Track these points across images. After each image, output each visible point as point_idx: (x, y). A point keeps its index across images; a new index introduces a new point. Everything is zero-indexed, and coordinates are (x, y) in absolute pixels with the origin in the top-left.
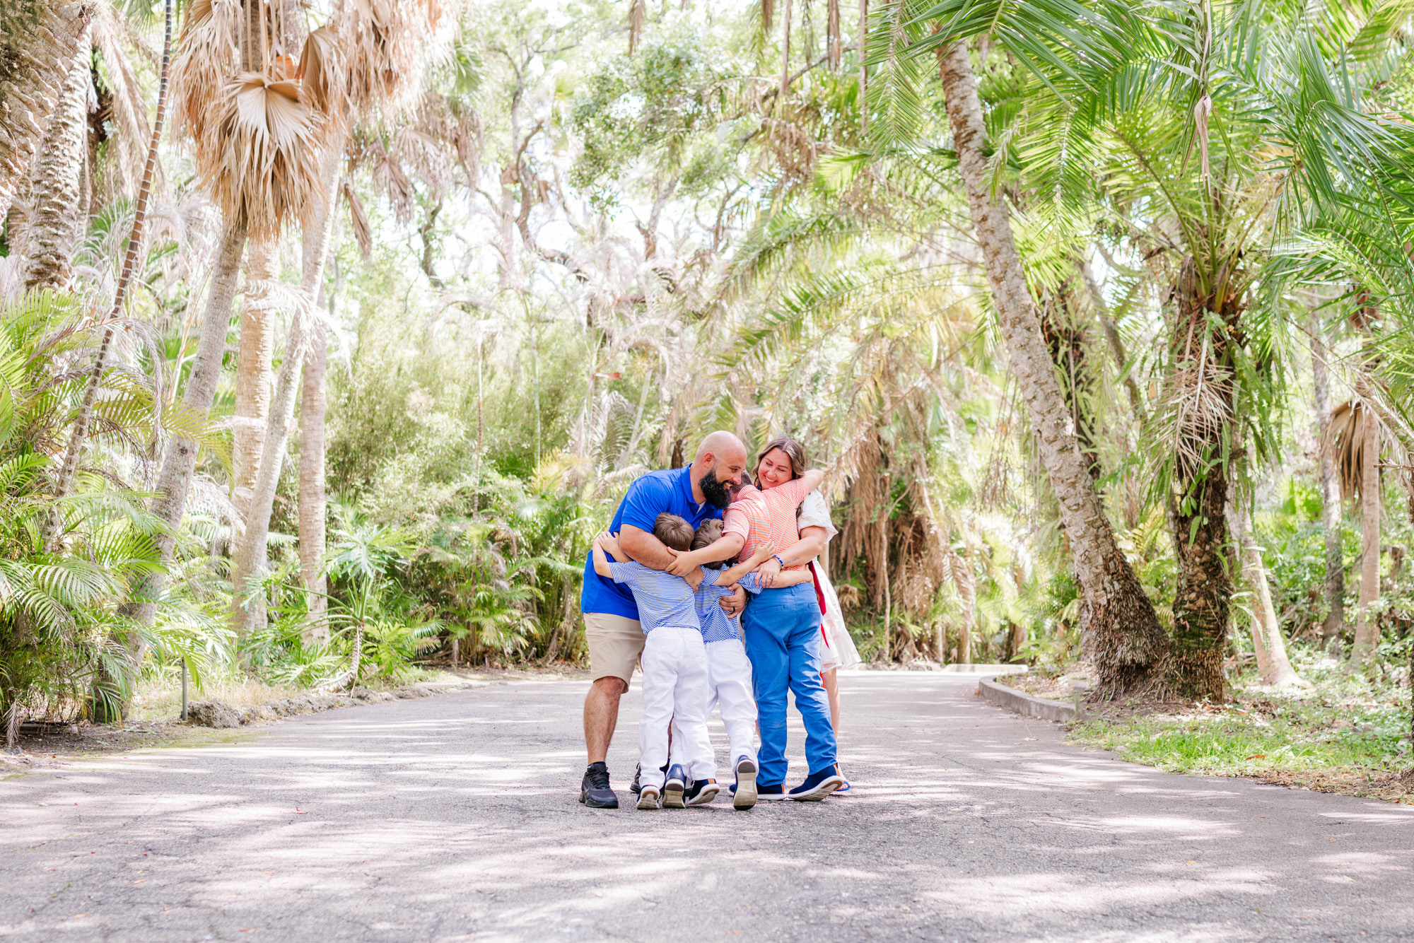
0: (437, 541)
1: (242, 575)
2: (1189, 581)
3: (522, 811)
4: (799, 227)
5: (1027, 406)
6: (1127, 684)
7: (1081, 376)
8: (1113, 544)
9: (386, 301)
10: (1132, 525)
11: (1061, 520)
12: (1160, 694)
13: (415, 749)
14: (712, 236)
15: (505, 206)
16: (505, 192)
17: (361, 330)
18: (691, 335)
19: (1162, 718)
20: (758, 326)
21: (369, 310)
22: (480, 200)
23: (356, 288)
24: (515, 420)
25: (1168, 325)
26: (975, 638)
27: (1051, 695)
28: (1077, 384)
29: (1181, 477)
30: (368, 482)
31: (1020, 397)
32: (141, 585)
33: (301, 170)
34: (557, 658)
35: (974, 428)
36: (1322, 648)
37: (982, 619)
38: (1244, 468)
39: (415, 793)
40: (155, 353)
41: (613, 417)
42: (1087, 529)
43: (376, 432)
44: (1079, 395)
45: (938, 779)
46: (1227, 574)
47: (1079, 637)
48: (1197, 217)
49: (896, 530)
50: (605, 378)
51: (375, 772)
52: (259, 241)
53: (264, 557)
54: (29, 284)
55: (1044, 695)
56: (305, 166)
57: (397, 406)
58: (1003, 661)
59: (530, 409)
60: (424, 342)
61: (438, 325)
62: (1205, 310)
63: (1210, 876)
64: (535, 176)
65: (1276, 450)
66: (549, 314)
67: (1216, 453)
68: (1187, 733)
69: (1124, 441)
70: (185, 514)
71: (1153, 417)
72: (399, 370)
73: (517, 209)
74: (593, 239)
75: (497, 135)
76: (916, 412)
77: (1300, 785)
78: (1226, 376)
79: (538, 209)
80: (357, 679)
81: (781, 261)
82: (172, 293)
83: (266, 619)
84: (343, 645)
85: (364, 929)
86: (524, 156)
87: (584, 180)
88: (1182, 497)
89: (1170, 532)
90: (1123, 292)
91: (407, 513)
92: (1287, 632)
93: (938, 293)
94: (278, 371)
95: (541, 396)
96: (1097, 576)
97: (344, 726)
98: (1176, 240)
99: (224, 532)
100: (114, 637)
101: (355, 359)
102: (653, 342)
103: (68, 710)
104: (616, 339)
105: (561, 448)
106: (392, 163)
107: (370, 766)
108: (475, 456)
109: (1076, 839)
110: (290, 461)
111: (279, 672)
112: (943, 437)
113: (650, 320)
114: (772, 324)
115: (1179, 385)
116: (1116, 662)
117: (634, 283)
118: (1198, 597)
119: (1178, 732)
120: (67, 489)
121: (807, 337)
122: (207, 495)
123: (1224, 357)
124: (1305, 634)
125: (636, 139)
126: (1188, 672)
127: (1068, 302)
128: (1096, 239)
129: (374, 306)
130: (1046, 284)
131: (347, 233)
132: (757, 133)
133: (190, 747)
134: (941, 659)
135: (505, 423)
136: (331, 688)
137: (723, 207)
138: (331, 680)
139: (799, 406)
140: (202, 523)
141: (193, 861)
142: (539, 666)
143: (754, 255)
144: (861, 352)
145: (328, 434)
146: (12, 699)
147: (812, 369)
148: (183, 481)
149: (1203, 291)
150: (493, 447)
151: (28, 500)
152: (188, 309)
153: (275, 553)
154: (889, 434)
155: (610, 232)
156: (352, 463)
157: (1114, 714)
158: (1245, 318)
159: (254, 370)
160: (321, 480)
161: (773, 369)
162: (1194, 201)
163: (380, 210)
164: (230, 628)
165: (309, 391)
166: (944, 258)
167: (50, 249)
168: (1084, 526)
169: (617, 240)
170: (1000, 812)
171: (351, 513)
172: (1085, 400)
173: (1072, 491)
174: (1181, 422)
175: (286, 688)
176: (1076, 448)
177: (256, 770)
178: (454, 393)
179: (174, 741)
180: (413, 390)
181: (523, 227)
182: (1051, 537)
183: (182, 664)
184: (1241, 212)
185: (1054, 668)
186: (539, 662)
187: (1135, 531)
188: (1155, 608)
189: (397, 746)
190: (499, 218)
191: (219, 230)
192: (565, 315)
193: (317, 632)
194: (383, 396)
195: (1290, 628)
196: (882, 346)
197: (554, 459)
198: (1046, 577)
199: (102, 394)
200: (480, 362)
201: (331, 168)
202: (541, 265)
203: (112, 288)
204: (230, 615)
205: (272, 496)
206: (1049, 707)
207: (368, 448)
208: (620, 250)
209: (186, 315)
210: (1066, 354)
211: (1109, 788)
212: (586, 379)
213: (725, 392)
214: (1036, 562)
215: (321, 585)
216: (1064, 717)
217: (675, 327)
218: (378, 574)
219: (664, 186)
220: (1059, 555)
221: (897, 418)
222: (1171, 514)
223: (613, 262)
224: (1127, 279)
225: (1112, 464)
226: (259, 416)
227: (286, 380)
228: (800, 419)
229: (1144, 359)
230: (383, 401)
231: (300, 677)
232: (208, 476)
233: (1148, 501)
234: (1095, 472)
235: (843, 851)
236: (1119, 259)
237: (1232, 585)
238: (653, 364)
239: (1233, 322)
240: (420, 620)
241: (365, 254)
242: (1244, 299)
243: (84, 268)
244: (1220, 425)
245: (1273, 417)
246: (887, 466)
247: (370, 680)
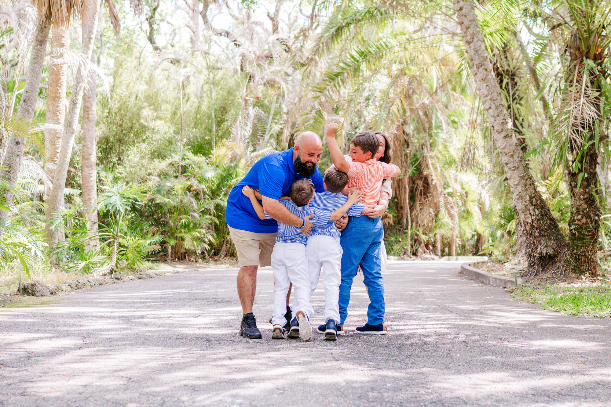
0: (159, 191)
1: (50, 212)
2: (577, 209)
3: (208, 340)
4: (358, 14)
5: (486, 113)
6: (544, 267)
7: (516, 96)
8: (535, 189)
9: (129, 59)
10: (545, 178)
11: (505, 176)
12: (562, 271)
13: (148, 307)
14: (310, 20)
15: (194, 5)
17: (115, 75)
18: (298, 75)
19: (563, 285)
20: (336, 70)
21: (119, 64)
23: (112, 52)
24: (201, 124)
25: (563, 67)
26: (458, 242)
27: (501, 273)
28: (513, 100)
29: (572, 151)
30: (120, 159)
31: (482, 108)
34: (226, 256)
35: (456, 125)
37: (462, 232)
38: (607, 145)
39: (149, 331)
41: (256, 121)
42: (520, 181)
43: (124, 132)
44: (515, 106)
45: (439, 320)
46: (598, 205)
47: (516, 241)
48: (579, 6)
49: (414, 182)
50: (251, 100)
51: (126, 320)
52: (58, 26)
53: (63, 201)
55: (497, 273)
57: (135, 117)
58: (474, 255)
59: (209, 118)
60: (150, 81)
61: (158, 71)
62: (584, 58)
63: (591, 372)
66: (219, 65)
67: (591, 138)
68: (577, 293)
69: (540, 132)
70: (19, 178)
71: (556, 118)
72: (137, 97)
73: (201, 6)
74: (243, 23)
76: (424, 117)
78: (597, 94)
79: (212, 6)
80: (115, 268)
81: (348, 33)
82: (10, 56)
83: (64, 236)
84: (107, 250)
88: (573, 162)
89: (566, 181)
90: (538, 49)
91: (142, 176)
93: (436, 51)
94: (70, 98)
95: (216, 110)
96: (526, 206)
97: (108, 295)
98: (568, 19)
99: (40, 188)
101: (112, 91)
102: (278, 79)
104: (257, 78)
105: (227, 139)
107: (123, 317)
108: (179, 144)
109: (516, 352)
110: (77, 148)
111: (72, 265)
112: (439, 131)
113: (276, 67)
114: (343, 69)
115: (570, 100)
116: (537, 254)
117: (266, 47)
118: (582, 218)
119: (572, 292)
121: (363, 76)
122: (31, 168)
123: (596, 84)
126: (577, 259)
127: (508, 55)
128: (523, 19)
129: (122, 62)
130: (496, 44)
131: (107, 21)
133: (23, 307)
134: (440, 254)
135: (196, 125)
136: (101, 274)
137: (315, 4)
138: (101, 269)
139: (359, 114)
140: (29, 183)
141: (26, 370)
142: (216, 260)
143: (333, 30)
144: (393, 84)
145: (98, 132)
147: (366, 94)
148: (17, 159)
149: (583, 47)
150: (189, 139)
152: (19, 65)
153: (69, 199)
154: (410, 129)
155: (253, 19)
156: (111, 148)
157: (536, 283)
158: (607, 62)
159: (56, 98)
160: (94, 158)
161: (344, 93)
163: (125, 8)
164: (44, 241)
165: (86, 109)
166: (439, 31)
168: (518, 179)
169: (256, 23)
170: (474, 338)
171: (110, 176)
172: (518, 109)
173: (511, 159)
174: (572, 120)
175: (76, 274)
176: (514, 135)
177: (60, 320)
178: (167, 109)
179: (15, 304)
180: (144, 108)
181: (204, 17)
182: (500, 185)
184: (604, 3)
185: (503, 258)
186: (216, 258)
187: (547, 181)
188: (559, 224)
189: (138, 305)
190: (191, 12)
191: (36, 20)
192: (228, 65)
193: (92, 243)
194: (128, 111)
196: (405, 80)
197: (223, 145)
198: (497, 207)
200: (181, 92)
202: (215, 38)
204: (44, 234)
205: (67, 167)
206: (500, 279)
207: (120, 140)
208: (258, 29)
209: (18, 68)
210: (507, 84)
211: (533, 325)
212: (240, 100)
213: (317, 107)
214: (492, 199)
215: (94, 217)
216: (509, 285)
217: (290, 71)
218: (126, 210)
220: (504, 195)
221: (414, 120)
222: (567, 171)
223: (255, 36)
224: (541, 41)
225: (533, 144)
226: (59, 123)
227: (74, 103)
228: (359, 121)
229: (551, 86)
230: (128, 114)
231: (83, 268)
232: (31, 157)
233: (554, 165)
234: (524, 149)
235: (387, 361)
236: (536, 30)
237: (601, 211)
238: (277, 92)
239: (600, 64)
240: (150, 236)
241: (117, 33)
242: (606, 52)
244: (594, 122)
246: (408, 147)
247: (122, 269)
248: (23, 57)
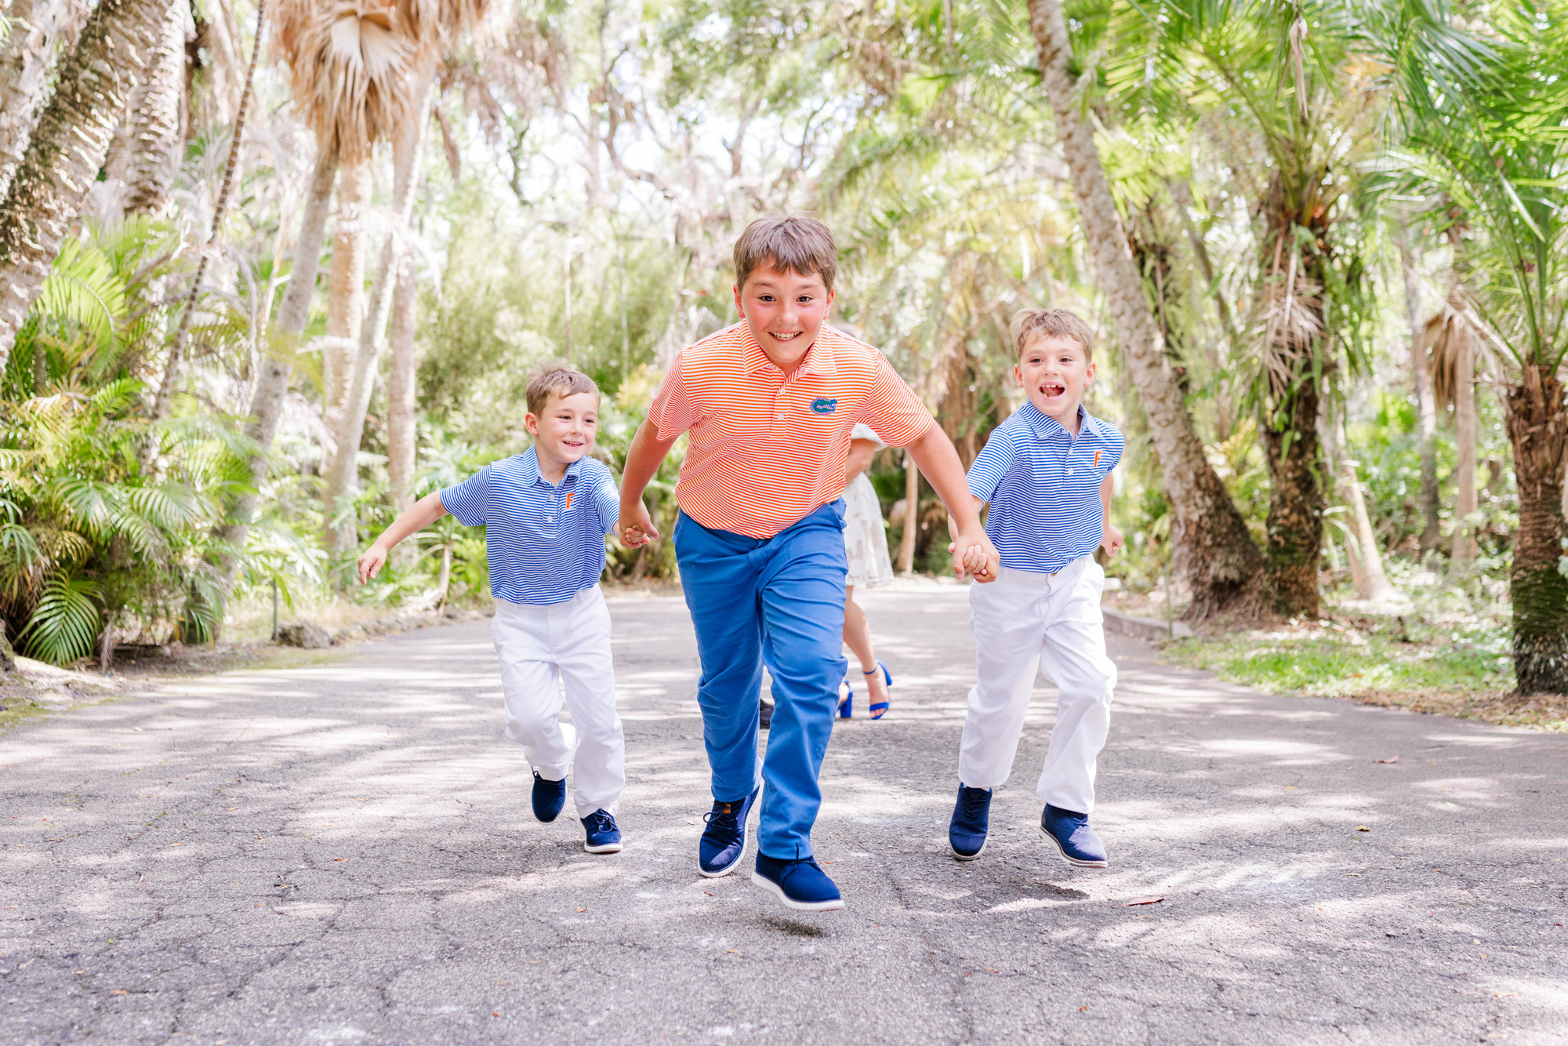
1: (332, 495)
2: (1282, 496)
4: (886, 146)
5: (1115, 321)
6: (1221, 601)
7: (1169, 290)
8: (1204, 459)
9: (475, 221)
10: (1222, 438)
11: (1151, 435)
12: (1254, 611)
14: (798, 153)
15: (593, 127)
16: (593, 113)
17: (452, 249)
19: (1256, 634)
21: (458, 231)
22: (569, 120)
23: (444, 209)
24: (603, 338)
25: (1256, 239)
27: (1142, 611)
28: (1165, 298)
29: (1272, 392)
30: (456, 400)
31: (1108, 312)
32: (234, 508)
33: (394, 97)
36: (1419, 562)
38: (1336, 382)
40: (250, 278)
42: (1177, 445)
43: (464, 351)
44: (1168, 309)
46: (1320, 489)
47: (1171, 552)
48: (1283, 132)
50: (692, 294)
51: (466, 694)
52: (352, 166)
53: (355, 477)
54: (128, 211)
55: (1136, 612)
56: (397, 92)
57: (486, 325)
59: (617, 327)
60: (512, 262)
61: (527, 244)
62: (1293, 225)
63: (1309, 803)
64: (621, 96)
65: (1368, 364)
66: (636, 233)
67: (1307, 367)
68: (1283, 651)
69: (1213, 355)
70: (277, 436)
71: (1243, 332)
72: (488, 288)
73: (604, 128)
74: (679, 158)
75: (585, 57)
76: (1002, 324)
77: (1400, 706)
78: (1316, 290)
79: (624, 128)
80: (446, 598)
81: (869, 179)
82: (265, 215)
83: (355, 538)
84: (432, 564)
85: (457, 858)
86: (612, 77)
87: (672, 102)
88: (1274, 412)
89: (1262, 446)
91: (495, 431)
92: (1383, 546)
93: (1025, 207)
94: (369, 294)
95: (629, 314)
96: (1188, 492)
97: (433, 646)
99: (315, 453)
100: (207, 559)
101: (444, 279)
103: (162, 630)
104: (704, 257)
105: (648, 365)
106: (482, 86)
107: (460, 689)
109: (1176, 765)
110: (381, 382)
114: (859, 241)
115: (1268, 300)
116: (1208, 579)
117: (721, 200)
118: (1292, 512)
119: (1274, 650)
120: (163, 413)
121: (894, 254)
122: (298, 416)
123: (1314, 272)
124: (1401, 548)
125: (722, 61)
126: (1282, 589)
127: (1155, 217)
129: (464, 227)
130: (1131, 198)
131: (437, 155)
132: (841, 53)
133: (281, 668)
135: (593, 340)
136: (420, 608)
137: (808, 125)
138: (419, 599)
139: (887, 321)
140: (293, 444)
141: (286, 788)
142: (626, 584)
143: (841, 173)
144: (950, 267)
145: (419, 352)
146: (106, 621)
147: (900, 285)
148: (275, 402)
149: (1291, 205)
151: (123, 425)
152: (281, 232)
153: (365, 472)
154: (978, 347)
155: (697, 149)
156: (441, 381)
157: (1208, 631)
158: (1333, 232)
159: (342, 291)
160: (410, 400)
161: (861, 285)
162: (1280, 116)
163: (470, 133)
164: (320, 548)
165: (399, 311)
166: (1030, 172)
167: (147, 176)
168: (1174, 442)
169: (702, 158)
171: (439, 433)
172: (1173, 314)
173: (1161, 406)
174: (1272, 337)
175: (375, 608)
176: (1166, 362)
178: (542, 311)
179: (266, 662)
180: (501, 308)
181: (610, 147)
182: (1142, 451)
183: (273, 584)
184: (1327, 126)
185: (1145, 581)
186: (627, 579)
187: (1226, 444)
188: (1247, 522)
189: (484, 667)
190: (586, 138)
191: (313, 155)
192: (652, 233)
193: (406, 552)
194: (471, 315)
195: (1387, 541)
196: (969, 262)
197: (642, 376)
198: (1137, 491)
199: (198, 318)
200: (568, 281)
201: (422, 92)
202: (629, 184)
203: (208, 213)
204: (320, 535)
205: (362, 415)
206: (1141, 625)
207: (457, 367)
208: (706, 168)
209: (279, 237)
210: (1154, 269)
211: (1206, 709)
212: (673, 296)
214: (1127, 475)
216: (1157, 635)
219: (750, 104)
220: (1149, 469)
221: (985, 332)
222: (1262, 428)
223: (700, 181)
225: (1201, 379)
226: (350, 336)
227: (376, 302)
228: (887, 334)
229: (1233, 273)
230: (472, 320)
231: (389, 597)
232: (299, 396)
233: (1239, 416)
234: (1184, 386)
235: (936, 777)
237: (1326, 500)
239: (1322, 236)
241: (455, 175)
242: (1332, 213)
243: (179, 192)
244: (1312, 340)
245: (1364, 328)
246: (974, 379)
247: (459, 599)
248: (288, 219)
